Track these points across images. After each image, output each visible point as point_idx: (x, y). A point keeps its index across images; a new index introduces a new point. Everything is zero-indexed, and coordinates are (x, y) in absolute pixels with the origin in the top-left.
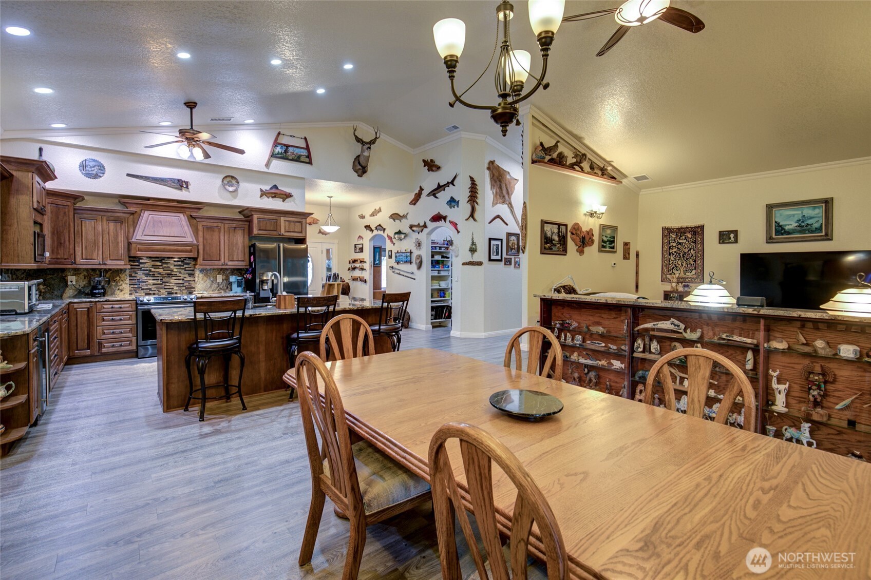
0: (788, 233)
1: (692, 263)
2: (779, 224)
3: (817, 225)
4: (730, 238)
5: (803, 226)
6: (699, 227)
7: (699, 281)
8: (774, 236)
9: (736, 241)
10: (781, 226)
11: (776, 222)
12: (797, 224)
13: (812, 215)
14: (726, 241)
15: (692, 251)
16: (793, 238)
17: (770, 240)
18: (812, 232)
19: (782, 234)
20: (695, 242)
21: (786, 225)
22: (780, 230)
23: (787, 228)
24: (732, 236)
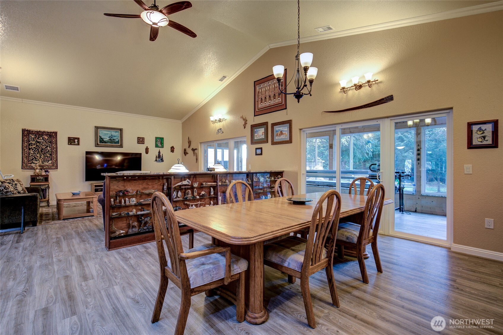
0: (105, 142)
1: (49, 156)
2: (101, 137)
3: (117, 140)
4: (75, 142)
5: (112, 140)
6: (54, 132)
7: (54, 168)
8: (99, 143)
9: (78, 144)
10: (102, 138)
11: (100, 136)
12: (109, 139)
13: (115, 135)
14: (72, 144)
15: (48, 148)
16: (108, 145)
17: (97, 145)
18: (115, 143)
19: (103, 143)
20: (51, 142)
21: (104, 138)
22: (102, 140)
23: (105, 140)
24: (76, 141)
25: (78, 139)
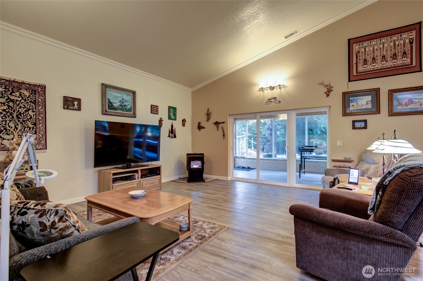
0: (115, 109)
1: (32, 126)
2: (110, 101)
3: (129, 107)
4: (74, 105)
5: (123, 106)
6: (40, 86)
7: (41, 147)
8: (107, 110)
9: (79, 109)
10: (111, 103)
11: (108, 99)
12: (119, 104)
13: (127, 100)
14: (70, 108)
15: (30, 112)
16: (118, 113)
17: (104, 113)
18: (127, 111)
19: (112, 109)
20: (34, 102)
21: (114, 103)
22: (111, 106)
23: (115, 105)
24: (76, 103)
25: (79, 100)
